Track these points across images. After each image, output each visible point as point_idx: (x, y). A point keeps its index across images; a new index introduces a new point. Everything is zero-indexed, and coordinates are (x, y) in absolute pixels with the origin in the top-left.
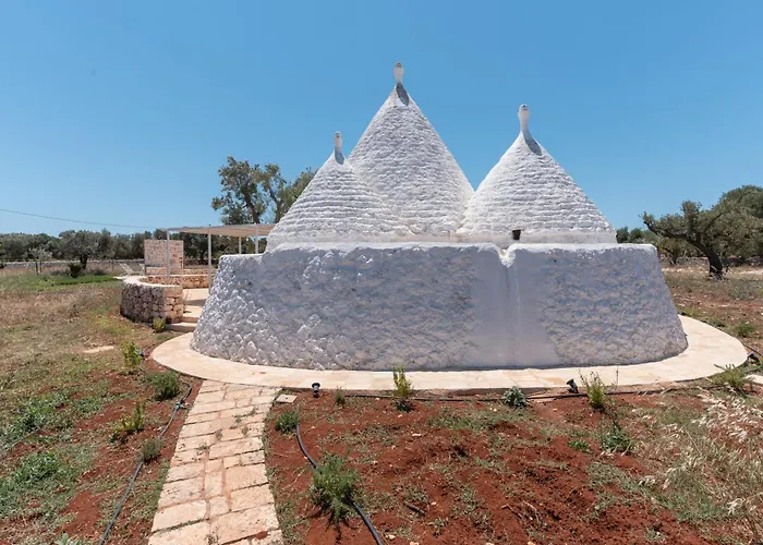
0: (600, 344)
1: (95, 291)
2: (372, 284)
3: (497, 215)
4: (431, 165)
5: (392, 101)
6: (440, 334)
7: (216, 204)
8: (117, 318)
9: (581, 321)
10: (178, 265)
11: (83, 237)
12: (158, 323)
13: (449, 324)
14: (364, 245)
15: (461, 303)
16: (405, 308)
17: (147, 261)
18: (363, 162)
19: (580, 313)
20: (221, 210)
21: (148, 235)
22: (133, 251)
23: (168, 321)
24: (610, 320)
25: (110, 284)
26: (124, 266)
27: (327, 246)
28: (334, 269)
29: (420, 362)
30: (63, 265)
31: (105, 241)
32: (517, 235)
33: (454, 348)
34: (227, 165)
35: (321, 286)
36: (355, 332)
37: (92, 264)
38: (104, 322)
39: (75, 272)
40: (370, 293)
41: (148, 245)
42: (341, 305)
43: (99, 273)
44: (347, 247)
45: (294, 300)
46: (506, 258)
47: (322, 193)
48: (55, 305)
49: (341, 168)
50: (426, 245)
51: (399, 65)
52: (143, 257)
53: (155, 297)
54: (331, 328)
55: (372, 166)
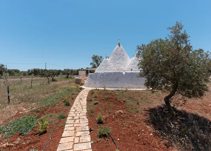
0: (136, 86)
1: (71, 80)
2: (106, 77)
3: (130, 66)
4: (122, 58)
5: (117, 46)
6: (114, 84)
7: (91, 64)
8: (75, 84)
9: (134, 82)
10: (85, 76)
11: (68, 70)
12: (81, 84)
13: (115, 82)
14: (105, 72)
15: (117, 80)
16: (110, 80)
17: (79, 75)
18: (111, 58)
19: (134, 81)
20: (92, 65)
21: (79, 70)
22: (77, 73)
23: (82, 84)
24: (138, 82)
25: (73, 79)
26: (75, 76)
27: (101, 72)
28: (101, 75)
29: (111, 87)
30: (66, 76)
31: (72, 71)
32: (132, 70)
33: (115, 86)
34: (93, 56)
35: (100, 77)
36: (103, 83)
37: (69, 76)
38: (73, 84)
39: (67, 77)
40: (105, 78)
41: (79, 72)
42: (102, 80)
43: (71, 77)
44: (103, 72)
45: (96, 79)
46: (124, 73)
47: (103, 64)
48: (66, 82)
49: (106, 60)
50: (113, 72)
51: (119, 40)
52: (78, 74)
53: (80, 80)
54: (100, 83)
55: (112, 59)
